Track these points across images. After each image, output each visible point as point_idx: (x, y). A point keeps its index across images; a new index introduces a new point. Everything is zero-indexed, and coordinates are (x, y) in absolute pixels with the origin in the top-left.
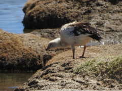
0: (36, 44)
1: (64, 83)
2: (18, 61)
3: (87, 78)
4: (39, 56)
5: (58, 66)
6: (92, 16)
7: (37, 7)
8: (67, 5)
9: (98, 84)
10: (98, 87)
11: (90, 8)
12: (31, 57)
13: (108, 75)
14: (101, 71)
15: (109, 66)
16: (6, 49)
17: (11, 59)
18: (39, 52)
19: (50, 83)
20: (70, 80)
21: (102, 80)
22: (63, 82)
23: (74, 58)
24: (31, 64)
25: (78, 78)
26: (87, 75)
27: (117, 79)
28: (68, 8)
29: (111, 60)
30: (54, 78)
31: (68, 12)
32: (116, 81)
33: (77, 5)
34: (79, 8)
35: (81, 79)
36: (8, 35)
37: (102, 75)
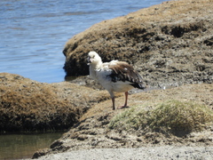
0: (74, 95)
1: (96, 142)
2: (52, 118)
3: (124, 133)
4: (78, 110)
5: (94, 120)
6: (151, 53)
7: (79, 47)
8: (118, 43)
9: (139, 140)
10: (138, 144)
11: (148, 44)
12: (67, 112)
13: (151, 127)
14: (142, 123)
15: (152, 116)
16: (35, 104)
17: (42, 116)
18: (78, 105)
19: (78, 143)
20: (103, 138)
21: (143, 134)
22: (93, 140)
23: (114, 109)
24: (68, 120)
25: (113, 134)
26: (125, 129)
27: (163, 132)
28: (120, 46)
29: (154, 108)
30: (84, 136)
31: (119, 52)
32: (161, 135)
33: (131, 40)
34: (134, 45)
35: (117, 135)
36: (37, 85)
37: (143, 129)
